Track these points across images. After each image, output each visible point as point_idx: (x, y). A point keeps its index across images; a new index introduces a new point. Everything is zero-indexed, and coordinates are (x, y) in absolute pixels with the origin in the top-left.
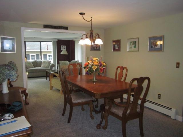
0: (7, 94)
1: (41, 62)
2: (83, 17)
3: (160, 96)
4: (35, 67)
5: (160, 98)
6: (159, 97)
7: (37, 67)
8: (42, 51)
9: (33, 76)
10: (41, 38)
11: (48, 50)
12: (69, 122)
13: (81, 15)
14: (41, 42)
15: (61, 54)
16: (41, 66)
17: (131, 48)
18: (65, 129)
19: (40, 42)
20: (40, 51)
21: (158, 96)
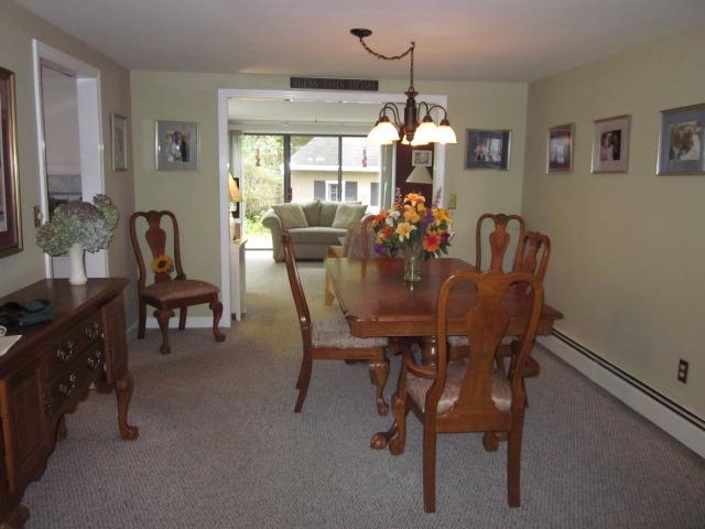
0: (80, 286)
1: (334, 208)
2: (364, 45)
3: (686, 372)
4: (310, 225)
5: (683, 380)
6: (682, 375)
7: (319, 225)
8: (344, 169)
9: (310, 257)
10: (342, 125)
11: (365, 165)
12: (298, 409)
13: (357, 39)
14: (340, 137)
15: (408, 181)
16: (334, 225)
17: (604, 158)
18: (271, 427)
19: (336, 140)
20: (336, 168)
21: (680, 370)
